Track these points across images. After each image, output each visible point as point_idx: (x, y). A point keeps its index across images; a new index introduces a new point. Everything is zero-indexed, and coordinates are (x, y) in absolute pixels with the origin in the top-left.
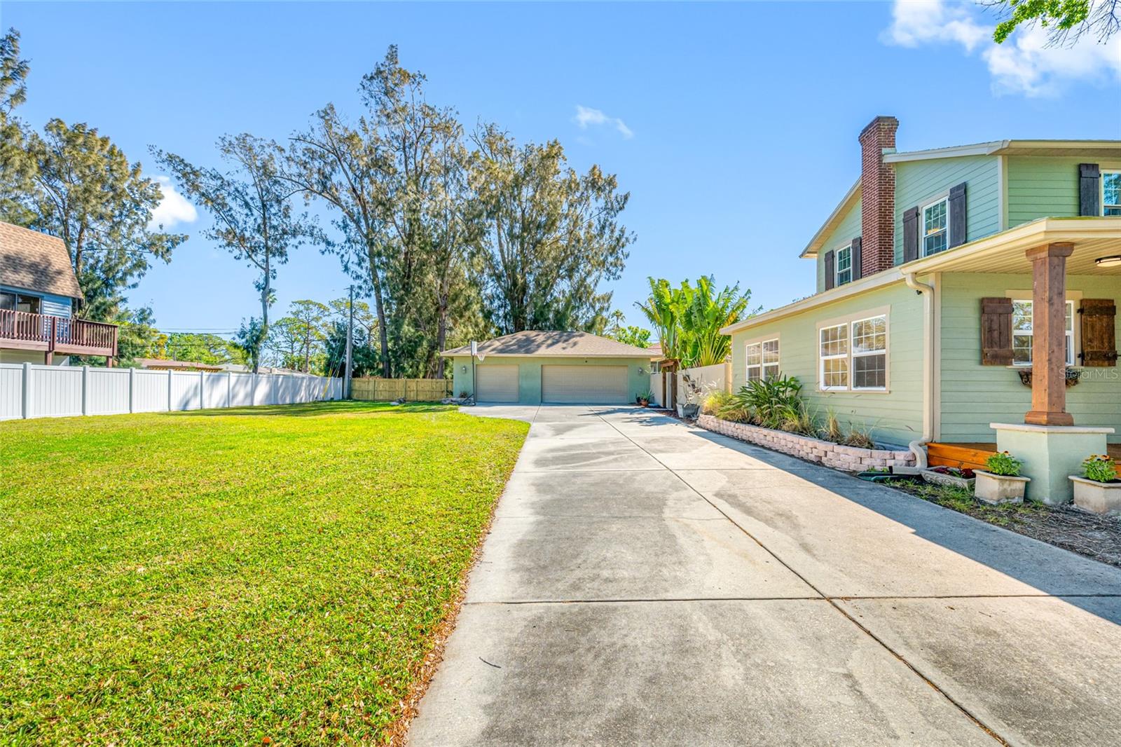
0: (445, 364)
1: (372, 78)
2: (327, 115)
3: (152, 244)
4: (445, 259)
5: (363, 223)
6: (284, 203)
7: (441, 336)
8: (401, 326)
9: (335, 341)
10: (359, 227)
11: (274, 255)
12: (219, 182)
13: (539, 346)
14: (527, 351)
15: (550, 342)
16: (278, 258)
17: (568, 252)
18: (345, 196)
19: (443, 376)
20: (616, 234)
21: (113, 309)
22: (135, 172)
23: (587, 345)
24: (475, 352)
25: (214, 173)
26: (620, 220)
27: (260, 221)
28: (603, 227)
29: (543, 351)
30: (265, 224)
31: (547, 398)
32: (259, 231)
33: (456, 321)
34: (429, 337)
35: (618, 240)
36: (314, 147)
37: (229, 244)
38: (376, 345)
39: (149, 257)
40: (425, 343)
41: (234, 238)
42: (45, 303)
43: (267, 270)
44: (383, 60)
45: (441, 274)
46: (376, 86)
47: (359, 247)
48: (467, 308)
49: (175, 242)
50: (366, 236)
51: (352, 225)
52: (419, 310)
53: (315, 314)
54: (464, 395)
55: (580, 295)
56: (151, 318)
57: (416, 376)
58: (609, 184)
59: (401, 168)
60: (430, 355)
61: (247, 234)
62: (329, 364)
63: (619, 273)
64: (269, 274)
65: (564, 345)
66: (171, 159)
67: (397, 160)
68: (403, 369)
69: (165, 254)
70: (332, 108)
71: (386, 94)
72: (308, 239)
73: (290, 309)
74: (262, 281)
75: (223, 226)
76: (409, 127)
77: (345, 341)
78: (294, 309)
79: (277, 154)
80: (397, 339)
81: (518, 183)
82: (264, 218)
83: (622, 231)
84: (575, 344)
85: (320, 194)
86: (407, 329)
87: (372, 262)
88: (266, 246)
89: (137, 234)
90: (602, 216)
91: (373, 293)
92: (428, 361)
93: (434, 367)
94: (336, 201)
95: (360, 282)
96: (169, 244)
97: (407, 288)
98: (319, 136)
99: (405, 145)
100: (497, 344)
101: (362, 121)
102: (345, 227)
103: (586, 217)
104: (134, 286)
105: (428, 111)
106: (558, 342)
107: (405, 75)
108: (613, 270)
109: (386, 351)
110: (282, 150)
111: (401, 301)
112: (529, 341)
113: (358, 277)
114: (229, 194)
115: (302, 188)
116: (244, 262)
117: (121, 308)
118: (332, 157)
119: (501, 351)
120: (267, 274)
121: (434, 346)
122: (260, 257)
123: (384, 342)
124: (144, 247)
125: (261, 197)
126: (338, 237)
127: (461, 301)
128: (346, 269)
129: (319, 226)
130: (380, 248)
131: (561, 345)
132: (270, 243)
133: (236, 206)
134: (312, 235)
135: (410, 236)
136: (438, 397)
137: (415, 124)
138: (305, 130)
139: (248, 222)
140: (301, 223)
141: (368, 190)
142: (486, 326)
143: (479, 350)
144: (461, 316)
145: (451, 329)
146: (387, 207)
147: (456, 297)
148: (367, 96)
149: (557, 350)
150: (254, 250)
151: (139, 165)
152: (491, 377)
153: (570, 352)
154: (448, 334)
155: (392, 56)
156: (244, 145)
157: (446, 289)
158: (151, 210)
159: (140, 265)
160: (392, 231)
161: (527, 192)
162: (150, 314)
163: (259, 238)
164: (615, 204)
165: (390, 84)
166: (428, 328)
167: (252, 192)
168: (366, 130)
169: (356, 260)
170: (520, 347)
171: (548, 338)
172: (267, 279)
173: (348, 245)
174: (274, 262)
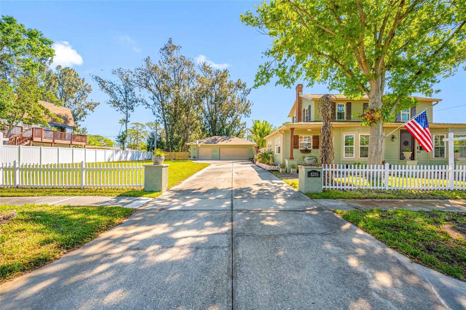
0: (189, 147)
1: (163, 49)
2: (147, 60)
3: (88, 106)
4: (188, 110)
5: (160, 97)
6: (133, 91)
7: (187, 137)
8: (173, 134)
9: (151, 139)
10: (158, 99)
11: (129, 109)
12: (111, 84)
13: (219, 141)
14: (215, 143)
15: (222, 140)
16: (131, 110)
17: (231, 108)
18: (153, 88)
19: (188, 151)
20: (247, 102)
21: (76, 129)
22: (83, 81)
23: (235, 141)
24: (197, 143)
25: (110, 82)
26: (248, 98)
27: (125, 97)
28: (242, 100)
29: (220, 143)
30: (126, 99)
31: (221, 158)
32: (125, 101)
33: (192, 132)
34: (183, 138)
35: (247, 104)
36: (143, 72)
37: (115, 106)
38: (164, 140)
39: (87, 110)
40: (181, 140)
41: (116, 103)
42: (67, 129)
43: (127, 114)
44: (167, 43)
45: (187, 115)
46: (164, 52)
47: (158, 106)
48: (196, 127)
49: (96, 105)
50: (161, 102)
51: (156, 98)
52: (179, 128)
53: (140, 128)
54: (194, 157)
55: (235, 123)
56: (86, 131)
57: (178, 151)
58: (244, 86)
59: (173, 79)
60: (183, 144)
61: (120, 102)
62: (149, 147)
63: (249, 115)
64: (128, 116)
65: (227, 141)
66: (96, 78)
67: (171, 76)
68: (174, 149)
69: (92, 109)
70: (149, 58)
71: (168, 54)
72: (141, 103)
73: (131, 126)
74: (125, 118)
75: (112, 99)
76: (176, 64)
77: (154, 139)
78: (132, 126)
79: (130, 73)
80: (171, 139)
81: (213, 85)
82: (126, 96)
83: (249, 101)
84: (231, 141)
85: (145, 87)
86: (175, 135)
87: (163, 111)
88: (127, 106)
89: (83, 103)
90: (242, 95)
91: (163, 122)
92: (182, 146)
93: (185, 148)
94: (151, 90)
95: (159, 118)
96: (94, 106)
97: (175, 121)
98: (145, 67)
99: (175, 70)
100: (205, 141)
101: (160, 62)
102: (154, 99)
103: (237, 96)
104: (83, 121)
105: (182, 58)
106: (225, 140)
107: (174, 47)
108: (247, 114)
109: (167, 142)
110: (132, 72)
111: (173, 125)
112: (216, 139)
113: (158, 116)
114: (115, 88)
115: (138, 85)
116: (120, 112)
117: (79, 128)
118: (149, 75)
119: (206, 143)
120: (127, 116)
121: (185, 141)
122: (125, 110)
123: (167, 140)
124: (86, 107)
125: (125, 89)
126: (151, 102)
127: (194, 125)
128: (154, 114)
129: (145, 99)
130: (166, 107)
131: (226, 141)
132: (128, 105)
133: (117, 92)
134: (142, 102)
135: (176, 103)
136: (186, 158)
137: (178, 63)
138: (140, 66)
139: (120, 98)
140: (139, 98)
141: (161, 86)
142: (203, 134)
143: (199, 143)
144: (194, 130)
145: (190, 135)
146: (168, 92)
147: (192, 123)
148: (162, 55)
149: (224, 143)
150: (122, 107)
151: (84, 79)
152: (203, 152)
153: (229, 143)
154: (189, 136)
155: (170, 42)
156: (120, 72)
157: (189, 121)
158: (88, 94)
159: (85, 114)
160: (170, 100)
161: (217, 86)
162: (86, 129)
163: (124, 103)
164: (247, 92)
165: (170, 51)
166: (182, 134)
167: (122, 87)
168: (160, 64)
169: (157, 111)
170: (212, 142)
171: (222, 139)
172: (127, 118)
173: (155, 105)
174: (129, 111)
